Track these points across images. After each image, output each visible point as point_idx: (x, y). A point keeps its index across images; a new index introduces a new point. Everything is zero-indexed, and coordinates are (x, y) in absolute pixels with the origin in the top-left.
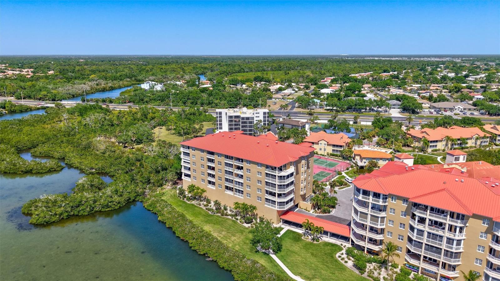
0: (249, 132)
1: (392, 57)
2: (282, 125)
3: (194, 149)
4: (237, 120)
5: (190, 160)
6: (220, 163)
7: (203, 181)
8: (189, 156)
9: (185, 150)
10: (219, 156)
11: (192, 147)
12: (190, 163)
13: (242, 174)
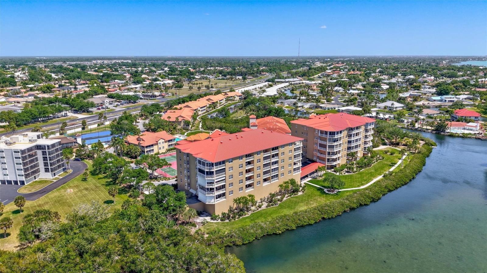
4: (32, 152)
5: (225, 175)
6: (259, 161)
7: (241, 189)
8: (225, 171)
9: (219, 167)
10: (258, 154)
11: (230, 159)
12: (224, 180)
13: (278, 159)
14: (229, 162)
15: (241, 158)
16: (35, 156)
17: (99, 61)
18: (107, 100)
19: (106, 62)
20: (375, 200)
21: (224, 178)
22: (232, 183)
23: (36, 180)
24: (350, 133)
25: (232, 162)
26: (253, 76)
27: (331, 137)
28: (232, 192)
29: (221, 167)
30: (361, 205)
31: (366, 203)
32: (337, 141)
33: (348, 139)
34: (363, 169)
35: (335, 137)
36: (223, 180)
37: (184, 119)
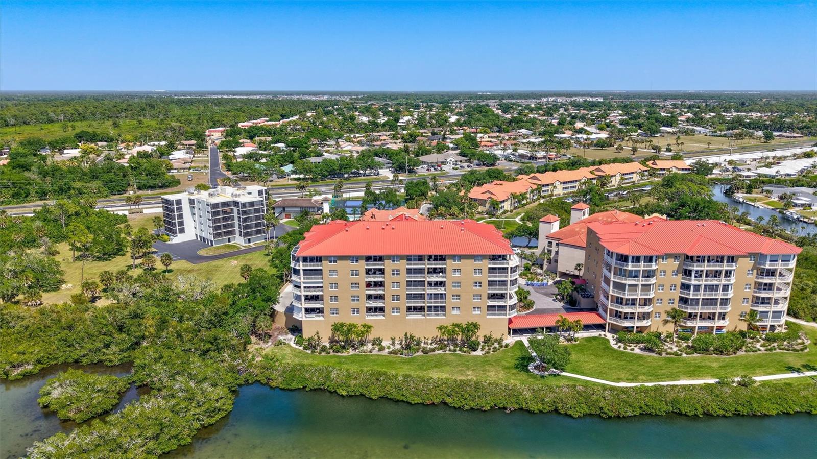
0: (256, 227)
1: (251, 95)
2: (282, 209)
3: (333, 259)
4: (228, 209)
5: (322, 281)
6: (396, 272)
7: (356, 310)
8: (321, 274)
9: (311, 266)
10: (393, 261)
11: (331, 257)
12: (321, 287)
13: (444, 279)
14: (330, 262)
15: (357, 259)
16: (230, 213)
17: (551, 99)
18: (451, 159)
19: (560, 100)
20: (604, 416)
21: (321, 285)
22: (336, 297)
23: (230, 243)
24: (687, 265)
25: (335, 262)
26: (802, 134)
27: (620, 264)
28: (336, 311)
29: (314, 266)
30: (556, 411)
31: (569, 412)
32: (636, 276)
33: (683, 278)
34: (696, 355)
35: (627, 266)
36: (318, 287)
37: (492, 196)
